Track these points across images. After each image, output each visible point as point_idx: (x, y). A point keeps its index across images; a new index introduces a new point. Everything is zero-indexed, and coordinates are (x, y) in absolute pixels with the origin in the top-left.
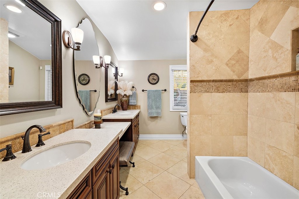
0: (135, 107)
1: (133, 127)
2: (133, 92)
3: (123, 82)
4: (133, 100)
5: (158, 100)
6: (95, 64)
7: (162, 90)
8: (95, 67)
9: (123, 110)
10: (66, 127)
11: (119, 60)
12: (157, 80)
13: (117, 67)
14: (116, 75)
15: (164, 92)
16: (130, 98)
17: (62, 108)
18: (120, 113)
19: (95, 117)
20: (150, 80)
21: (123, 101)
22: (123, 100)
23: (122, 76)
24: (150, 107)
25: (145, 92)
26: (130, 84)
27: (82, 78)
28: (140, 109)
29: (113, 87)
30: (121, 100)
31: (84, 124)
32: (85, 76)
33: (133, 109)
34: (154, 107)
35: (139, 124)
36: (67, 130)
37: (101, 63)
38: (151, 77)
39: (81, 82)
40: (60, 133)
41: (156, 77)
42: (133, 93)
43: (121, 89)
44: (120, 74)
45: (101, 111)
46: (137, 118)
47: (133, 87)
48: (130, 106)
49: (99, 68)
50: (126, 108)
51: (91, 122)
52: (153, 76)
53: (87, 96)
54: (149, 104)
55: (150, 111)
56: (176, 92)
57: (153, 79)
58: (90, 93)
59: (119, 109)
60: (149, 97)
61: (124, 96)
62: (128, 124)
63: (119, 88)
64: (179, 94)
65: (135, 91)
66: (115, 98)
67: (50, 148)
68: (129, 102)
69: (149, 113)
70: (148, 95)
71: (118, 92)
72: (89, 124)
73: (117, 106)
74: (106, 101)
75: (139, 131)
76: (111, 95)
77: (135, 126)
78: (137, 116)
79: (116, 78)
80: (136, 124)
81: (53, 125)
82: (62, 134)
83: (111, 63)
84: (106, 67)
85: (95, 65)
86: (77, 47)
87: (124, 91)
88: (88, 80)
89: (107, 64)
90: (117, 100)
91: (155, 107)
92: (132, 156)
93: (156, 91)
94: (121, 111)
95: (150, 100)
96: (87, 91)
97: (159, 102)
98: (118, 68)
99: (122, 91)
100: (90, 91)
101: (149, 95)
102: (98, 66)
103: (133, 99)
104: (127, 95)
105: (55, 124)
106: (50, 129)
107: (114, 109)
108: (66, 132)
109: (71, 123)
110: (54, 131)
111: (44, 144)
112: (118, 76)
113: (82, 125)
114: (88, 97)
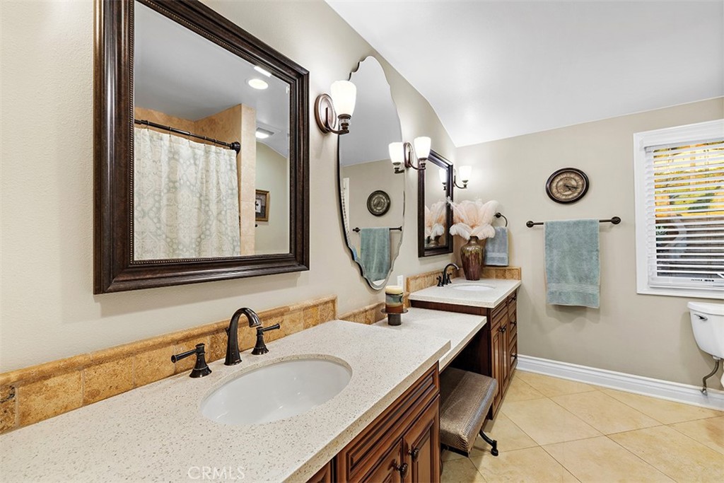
0: (503, 272)
1: (494, 333)
2: (498, 228)
3: (468, 202)
4: (499, 251)
5: (585, 253)
6: (395, 164)
7: (600, 221)
8: (395, 170)
9: (468, 279)
10: (319, 313)
11: (457, 146)
12: (579, 190)
13: (452, 166)
14: (450, 186)
15: (611, 227)
16: (489, 247)
17: (309, 269)
18: (458, 288)
19: (387, 294)
20: (554, 190)
21: (467, 255)
22: (468, 251)
23: (465, 186)
24: (554, 274)
25: (538, 229)
26: (488, 209)
27: (376, 201)
28: (520, 277)
29: (442, 217)
30: (462, 250)
31: (362, 310)
32: (381, 196)
33: (497, 277)
34: (570, 275)
35: (515, 324)
36: (323, 321)
37: (407, 159)
38: (559, 182)
39: (372, 210)
40: (306, 327)
41: (577, 178)
42: (497, 233)
43: (462, 221)
44: (459, 183)
45: (408, 279)
46: (511, 305)
47: (498, 216)
48: (489, 270)
49: (403, 171)
50: (476, 273)
51: (379, 306)
52: (566, 178)
53: (384, 241)
54: (552, 265)
55: (554, 287)
56: (665, 227)
57: (567, 187)
58: (390, 234)
59: (457, 275)
60: (549, 245)
61: (470, 241)
62: (479, 321)
63: (457, 220)
64: (677, 233)
65: (504, 227)
66: (445, 245)
67: (274, 364)
68: (484, 258)
69: (552, 293)
70: (547, 237)
71: (453, 230)
72: (374, 311)
73: (450, 267)
74: (421, 254)
75: (516, 345)
76: (437, 238)
77: (501, 330)
78: (512, 299)
79: (449, 193)
80: (503, 323)
81: (291, 308)
82: (309, 329)
83: (431, 154)
84: (421, 168)
85: (395, 167)
86: (342, 125)
87: (472, 227)
88: (386, 205)
89: (421, 159)
90: (452, 252)
91: (575, 277)
92: (490, 416)
93: (577, 224)
94: (461, 280)
95: (555, 251)
96: (384, 229)
97: (591, 258)
98: (454, 168)
99: (465, 228)
100: (390, 229)
101: (550, 237)
102: (401, 167)
103: (496, 249)
104: (481, 237)
105: (295, 307)
106: (285, 317)
107: (441, 275)
108: (320, 326)
109: (330, 305)
110: (294, 321)
111: (267, 351)
112: (455, 188)
113: (356, 311)
114: (386, 243)
